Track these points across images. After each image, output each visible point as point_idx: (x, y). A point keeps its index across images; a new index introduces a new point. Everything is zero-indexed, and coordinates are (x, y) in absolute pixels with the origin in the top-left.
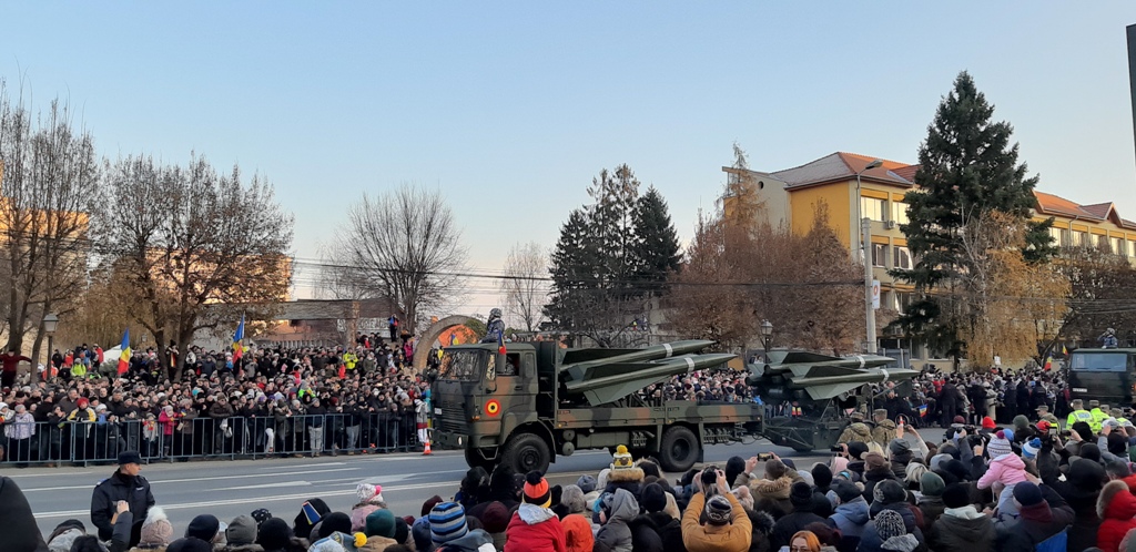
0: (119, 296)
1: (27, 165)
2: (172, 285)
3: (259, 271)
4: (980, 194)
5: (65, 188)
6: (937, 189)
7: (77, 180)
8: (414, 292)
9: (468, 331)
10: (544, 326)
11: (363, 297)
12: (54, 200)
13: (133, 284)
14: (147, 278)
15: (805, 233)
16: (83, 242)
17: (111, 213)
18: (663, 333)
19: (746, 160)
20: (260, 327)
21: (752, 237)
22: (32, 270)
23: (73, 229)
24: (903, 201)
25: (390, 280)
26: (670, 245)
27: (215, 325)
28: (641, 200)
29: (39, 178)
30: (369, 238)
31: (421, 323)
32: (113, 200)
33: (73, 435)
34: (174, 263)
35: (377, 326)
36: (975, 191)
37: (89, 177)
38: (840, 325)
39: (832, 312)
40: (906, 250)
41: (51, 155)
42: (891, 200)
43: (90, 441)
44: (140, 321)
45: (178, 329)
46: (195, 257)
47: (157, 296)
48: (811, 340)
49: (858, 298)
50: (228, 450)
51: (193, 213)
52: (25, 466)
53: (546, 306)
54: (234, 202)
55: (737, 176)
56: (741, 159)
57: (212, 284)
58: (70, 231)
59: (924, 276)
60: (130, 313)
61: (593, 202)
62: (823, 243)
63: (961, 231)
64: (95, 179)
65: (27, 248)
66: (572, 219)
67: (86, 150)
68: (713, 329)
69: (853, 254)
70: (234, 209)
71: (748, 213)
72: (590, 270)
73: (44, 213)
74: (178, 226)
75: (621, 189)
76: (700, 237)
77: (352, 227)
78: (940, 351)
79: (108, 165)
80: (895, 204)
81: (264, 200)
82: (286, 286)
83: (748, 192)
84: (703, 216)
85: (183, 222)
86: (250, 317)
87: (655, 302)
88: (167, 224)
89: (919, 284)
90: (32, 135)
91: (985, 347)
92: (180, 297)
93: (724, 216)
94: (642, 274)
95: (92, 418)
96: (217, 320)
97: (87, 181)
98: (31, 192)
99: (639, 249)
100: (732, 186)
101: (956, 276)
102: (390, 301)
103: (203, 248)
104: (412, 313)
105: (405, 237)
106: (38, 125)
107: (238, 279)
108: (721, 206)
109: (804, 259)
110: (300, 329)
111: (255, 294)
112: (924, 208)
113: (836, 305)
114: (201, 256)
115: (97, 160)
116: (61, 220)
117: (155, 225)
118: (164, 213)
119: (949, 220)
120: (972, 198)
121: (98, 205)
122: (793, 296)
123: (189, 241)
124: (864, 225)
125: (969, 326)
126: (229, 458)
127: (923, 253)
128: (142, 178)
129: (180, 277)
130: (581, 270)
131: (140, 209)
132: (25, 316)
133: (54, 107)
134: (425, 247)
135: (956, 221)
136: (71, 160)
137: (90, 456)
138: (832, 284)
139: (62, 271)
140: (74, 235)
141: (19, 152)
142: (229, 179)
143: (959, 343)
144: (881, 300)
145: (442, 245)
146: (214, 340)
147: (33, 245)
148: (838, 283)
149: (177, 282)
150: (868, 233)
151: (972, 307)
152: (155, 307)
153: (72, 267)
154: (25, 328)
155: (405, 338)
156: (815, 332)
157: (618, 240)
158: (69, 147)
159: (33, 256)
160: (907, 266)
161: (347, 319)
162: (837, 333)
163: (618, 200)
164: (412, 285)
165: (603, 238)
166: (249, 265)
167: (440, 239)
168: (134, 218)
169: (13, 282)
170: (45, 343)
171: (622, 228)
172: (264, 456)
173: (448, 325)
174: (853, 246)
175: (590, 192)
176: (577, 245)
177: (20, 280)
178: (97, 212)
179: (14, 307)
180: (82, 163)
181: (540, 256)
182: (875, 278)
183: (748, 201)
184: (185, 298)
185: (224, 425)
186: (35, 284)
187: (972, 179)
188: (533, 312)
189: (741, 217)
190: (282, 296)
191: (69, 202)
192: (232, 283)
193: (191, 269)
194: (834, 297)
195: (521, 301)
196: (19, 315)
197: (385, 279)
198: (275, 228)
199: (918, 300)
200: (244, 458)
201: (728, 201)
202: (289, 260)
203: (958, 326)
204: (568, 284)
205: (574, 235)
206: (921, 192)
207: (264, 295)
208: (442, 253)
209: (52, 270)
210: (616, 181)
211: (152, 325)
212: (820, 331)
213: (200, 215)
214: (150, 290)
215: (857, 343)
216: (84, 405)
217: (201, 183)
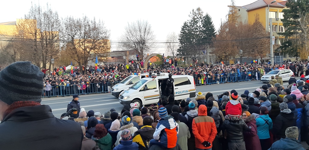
0: (69, 53)
1: (42, 20)
2: (81, 50)
3: (103, 45)
4: (305, 9)
5: (53, 26)
6: (292, 7)
7: (55, 24)
8: (143, 48)
9: (157, 58)
10: (177, 55)
11: (130, 50)
12: (50, 29)
13: (72, 50)
14: (75, 48)
15: (252, 24)
16: (58, 40)
17: (64, 32)
18: (211, 55)
19: (234, 3)
20: (104, 59)
21: (237, 26)
22: (47, 48)
23: (56, 37)
24: (282, 12)
25: (136, 45)
26: (213, 30)
27: (93, 59)
28: (204, 17)
29: (46, 24)
30: (130, 34)
31: (145, 56)
32: (65, 28)
33: (61, 89)
34: (81, 44)
35: (133, 57)
36: (304, 7)
37: (58, 23)
38: (262, 50)
39: (260, 46)
40: (283, 26)
41: (48, 17)
42: (278, 12)
43: (65, 91)
44: (74, 59)
45: (84, 61)
46: (87, 42)
47: (78, 53)
48: (254, 54)
49: (268, 42)
50: (99, 91)
51: (85, 30)
52: (50, 97)
53: (178, 49)
54: (95, 27)
55: (232, 8)
56: (233, 3)
57: (91, 49)
58: (55, 37)
59: (287, 34)
60: (72, 57)
61: (190, 19)
62: (257, 26)
63: (299, 20)
64: (60, 23)
65: (45, 43)
66: (184, 24)
67: (57, 15)
68: (225, 53)
69: (267, 29)
70: (95, 29)
71: (235, 19)
72: (190, 38)
73: (48, 33)
74: (81, 34)
75: (198, 14)
76: (221, 26)
77: (125, 31)
78: (292, 55)
79: (62, 19)
80: (279, 13)
81: (102, 25)
82: (110, 48)
83: (235, 12)
84: (222, 21)
85: (82, 33)
86: (101, 57)
87: (208, 46)
88: (79, 34)
89: (286, 36)
90: (43, 13)
91: (306, 54)
92: (83, 52)
93: (228, 20)
94: (205, 38)
95: (65, 85)
96: (93, 58)
97: (58, 24)
98: (44, 28)
99: (204, 32)
100: (231, 11)
101: (297, 33)
102: (137, 50)
103: (88, 39)
104: (142, 53)
105: (139, 33)
106: (44, 10)
107: (97, 47)
108: (228, 17)
109: (252, 31)
110: (114, 58)
111: (102, 51)
112: (288, 14)
113: (261, 44)
114: (88, 41)
115: (60, 18)
116: (52, 34)
117: (76, 34)
118: (77, 31)
119: (296, 17)
120: (303, 10)
121: (61, 30)
122: (248, 42)
123: (84, 38)
124: (270, 20)
125: (301, 48)
126: (99, 93)
127: (288, 27)
128: (71, 22)
129: (83, 47)
130: (187, 39)
131: (72, 30)
132: (46, 59)
133: (47, 5)
134: (144, 35)
135: (298, 17)
136: (53, 18)
137: (66, 94)
138: (260, 38)
139: (54, 48)
140: (56, 38)
141: (40, 17)
142: (93, 20)
143: (297, 53)
144: (275, 42)
145: (149, 34)
146: (93, 63)
147: (46, 42)
148: (262, 38)
149: (82, 49)
150: (271, 23)
151: (302, 42)
152: (78, 56)
153: (57, 47)
154: (47, 62)
155: (141, 60)
156: (255, 52)
157: (197, 29)
158: (52, 15)
159: (46, 44)
160: (282, 31)
161: (126, 56)
162: (262, 52)
163: (197, 18)
164: (142, 46)
165: (193, 29)
166: (100, 43)
167: (148, 33)
168: (70, 33)
169: (42, 51)
170: (52, 66)
171: (198, 26)
172: (108, 92)
173: (152, 56)
174: (267, 27)
175: (189, 16)
176: (186, 32)
177: (44, 51)
178: (61, 32)
179: (43, 57)
180: (56, 19)
181: (175, 36)
182: (273, 36)
183: (235, 15)
184: (85, 53)
185: (98, 85)
186: (48, 51)
187: (303, 4)
188: (174, 51)
189: (233, 20)
190: (109, 51)
191: (54, 29)
192: (96, 48)
193: (85, 45)
194: (261, 42)
195: (171, 48)
196: (45, 59)
197: (135, 44)
198: (105, 33)
199: (286, 41)
200: (103, 93)
201: (229, 16)
202: (110, 41)
203: (298, 48)
204: (184, 43)
205: (185, 29)
206: (288, 9)
207: (105, 51)
208: (149, 37)
209: (52, 47)
210: (197, 12)
211: (77, 60)
212: (257, 52)
213: (86, 31)
214: (76, 51)
215: (267, 54)
216: (63, 81)
217: (86, 22)
